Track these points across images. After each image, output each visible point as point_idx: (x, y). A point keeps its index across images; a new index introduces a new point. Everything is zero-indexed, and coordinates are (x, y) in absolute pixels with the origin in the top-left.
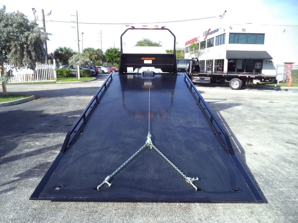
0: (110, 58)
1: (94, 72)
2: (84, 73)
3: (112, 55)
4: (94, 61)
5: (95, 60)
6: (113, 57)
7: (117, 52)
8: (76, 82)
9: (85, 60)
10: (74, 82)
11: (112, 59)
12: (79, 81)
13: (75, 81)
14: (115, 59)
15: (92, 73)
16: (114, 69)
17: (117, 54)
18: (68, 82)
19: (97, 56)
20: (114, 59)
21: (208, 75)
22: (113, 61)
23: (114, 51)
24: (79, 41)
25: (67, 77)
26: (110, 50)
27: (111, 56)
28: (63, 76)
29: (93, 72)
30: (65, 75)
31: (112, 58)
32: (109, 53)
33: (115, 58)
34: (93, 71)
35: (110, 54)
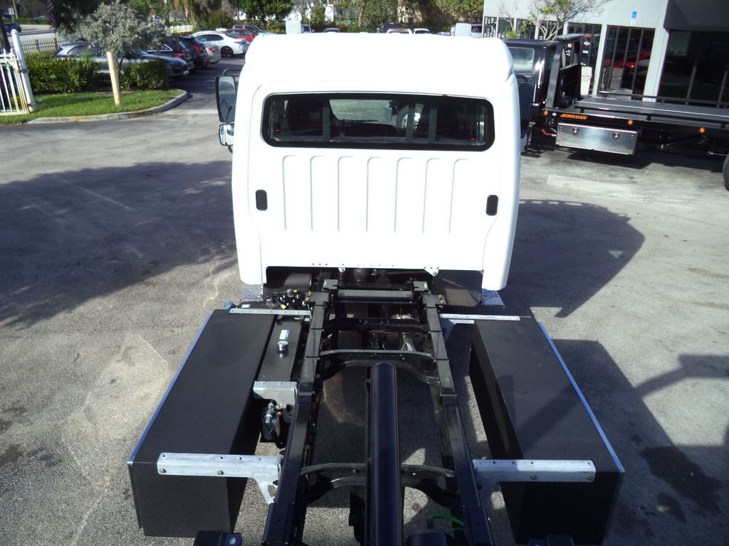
1: (185, 68)
2: (142, 75)
4: (207, 12)
5: (209, 10)
8: (104, 117)
9: (139, 29)
10: (93, 118)
12: (116, 115)
13: (102, 113)
15: (176, 71)
18: (72, 119)
21: (630, 122)
22: (262, 11)
25: (84, 89)
28: (68, 85)
29: (178, 68)
30: (77, 83)
34: (179, 64)
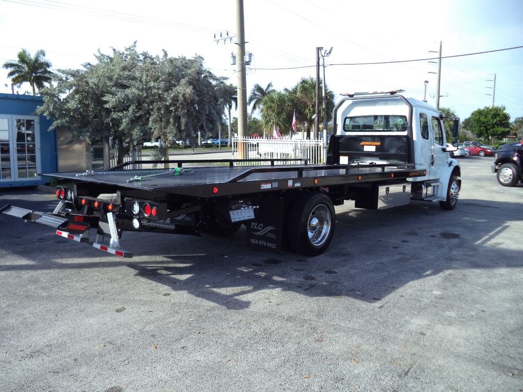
0: (482, 128)
3: (487, 122)
6: (489, 125)
7: (498, 115)
11: (487, 130)
14: (491, 130)
16: (484, 150)
17: (498, 119)
20: (489, 129)
22: (487, 133)
23: (492, 112)
24: (439, 96)
26: (483, 110)
27: (484, 123)
31: (485, 127)
32: (479, 117)
33: (493, 127)
35: (482, 119)
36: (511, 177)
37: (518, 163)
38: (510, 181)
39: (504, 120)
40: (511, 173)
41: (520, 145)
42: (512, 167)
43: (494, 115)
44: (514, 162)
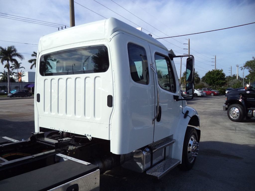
0: (212, 81)
3: (214, 77)
6: (215, 79)
7: (220, 74)
11: (214, 82)
14: (216, 82)
16: (213, 92)
17: (219, 76)
19: (196, 79)
20: (215, 81)
22: (214, 83)
23: (216, 73)
26: (212, 71)
27: (212, 78)
31: (213, 80)
32: (210, 75)
33: (217, 80)
35: (212, 76)
36: (239, 115)
37: (243, 103)
38: (238, 117)
39: (222, 76)
40: (238, 111)
41: (244, 90)
42: (239, 107)
43: (217, 74)
44: (240, 103)
